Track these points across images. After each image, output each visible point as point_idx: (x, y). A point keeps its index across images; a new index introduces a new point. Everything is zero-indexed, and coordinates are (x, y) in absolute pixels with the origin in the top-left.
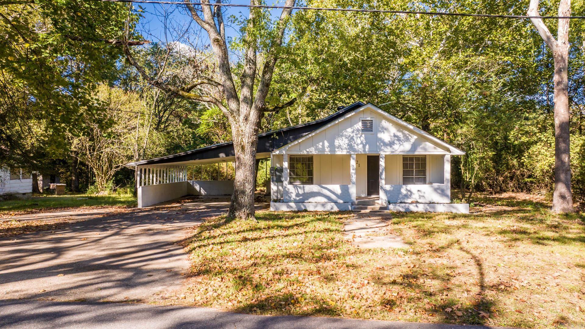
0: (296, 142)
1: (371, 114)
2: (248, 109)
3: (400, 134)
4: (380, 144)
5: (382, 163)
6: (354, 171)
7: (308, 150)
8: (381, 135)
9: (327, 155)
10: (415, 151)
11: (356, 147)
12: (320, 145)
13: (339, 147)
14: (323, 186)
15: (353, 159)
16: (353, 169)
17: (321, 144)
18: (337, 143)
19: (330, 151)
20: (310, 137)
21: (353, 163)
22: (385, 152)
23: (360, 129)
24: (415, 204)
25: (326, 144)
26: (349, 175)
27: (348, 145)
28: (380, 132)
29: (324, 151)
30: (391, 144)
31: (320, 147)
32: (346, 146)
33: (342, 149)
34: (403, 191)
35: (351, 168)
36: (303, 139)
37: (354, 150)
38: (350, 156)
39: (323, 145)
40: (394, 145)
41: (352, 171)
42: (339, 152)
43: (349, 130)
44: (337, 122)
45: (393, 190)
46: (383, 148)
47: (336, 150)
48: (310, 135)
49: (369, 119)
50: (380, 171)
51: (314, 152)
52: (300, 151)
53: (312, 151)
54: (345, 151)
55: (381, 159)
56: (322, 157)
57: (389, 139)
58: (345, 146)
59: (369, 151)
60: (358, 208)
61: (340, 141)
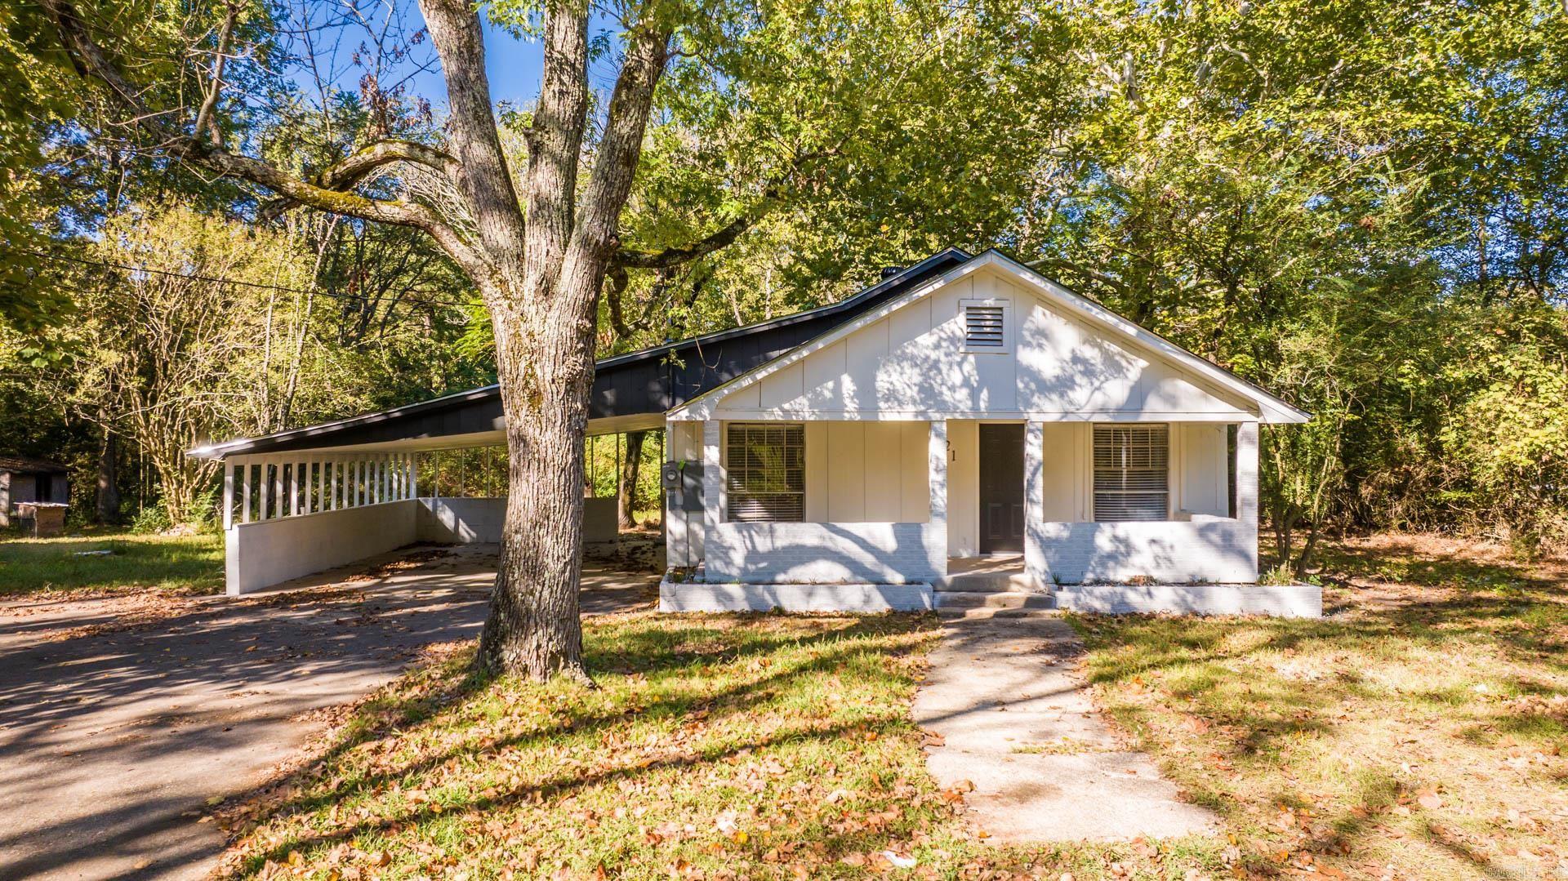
0: (747, 381)
1: (996, 286)
2: (555, 250)
3: (1090, 353)
4: (1027, 386)
5: (1034, 448)
6: (940, 478)
7: (786, 406)
8: (1028, 357)
9: (851, 422)
10: (1139, 410)
11: (947, 395)
12: (827, 392)
13: (892, 396)
14: (840, 525)
15: (938, 435)
16: (937, 470)
17: (830, 384)
18: (883, 381)
19: (860, 410)
20: (794, 364)
21: (937, 449)
22: (1044, 412)
23: (959, 333)
24: (1143, 589)
25: (848, 385)
26: (925, 491)
27: (922, 389)
28: (1028, 344)
29: (842, 408)
30: (1063, 385)
31: (828, 394)
32: (913, 392)
33: (900, 403)
34: (1104, 540)
35: (932, 466)
36: (772, 369)
37: (942, 407)
38: (929, 424)
39: (837, 390)
40: (1072, 389)
41: (935, 477)
42: (890, 415)
43: (926, 340)
44: (884, 312)
45: (1070, 540)
46: (1035, 399)
47: (882, 405)
48: (794, 358)
49: (989, 302)
50: (1027, 475)
51: (808, 415)
52: (761, 408)
53: (801, 409)
54: (911, 408)
55: (1030, 437)
56: (834, 428)
57: (1058, 372)
58: (909, 393)
59: (989, 410)
60: (954, 603)
61: (895, 377)
